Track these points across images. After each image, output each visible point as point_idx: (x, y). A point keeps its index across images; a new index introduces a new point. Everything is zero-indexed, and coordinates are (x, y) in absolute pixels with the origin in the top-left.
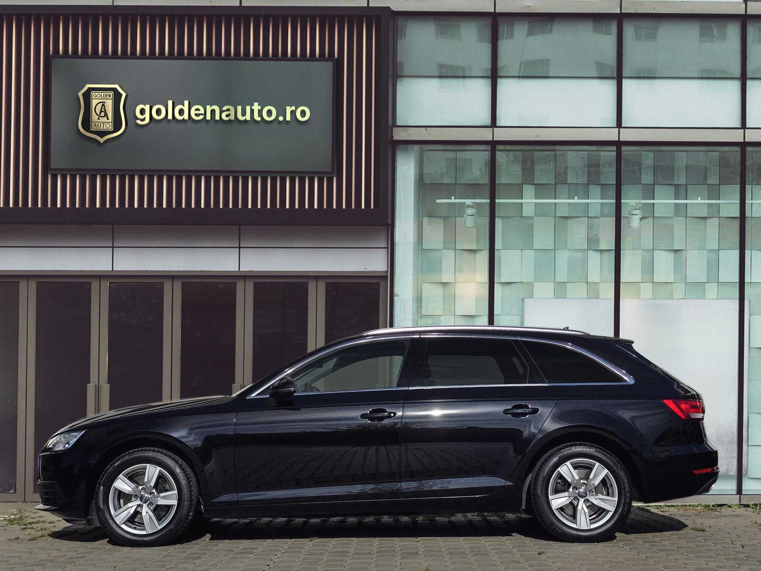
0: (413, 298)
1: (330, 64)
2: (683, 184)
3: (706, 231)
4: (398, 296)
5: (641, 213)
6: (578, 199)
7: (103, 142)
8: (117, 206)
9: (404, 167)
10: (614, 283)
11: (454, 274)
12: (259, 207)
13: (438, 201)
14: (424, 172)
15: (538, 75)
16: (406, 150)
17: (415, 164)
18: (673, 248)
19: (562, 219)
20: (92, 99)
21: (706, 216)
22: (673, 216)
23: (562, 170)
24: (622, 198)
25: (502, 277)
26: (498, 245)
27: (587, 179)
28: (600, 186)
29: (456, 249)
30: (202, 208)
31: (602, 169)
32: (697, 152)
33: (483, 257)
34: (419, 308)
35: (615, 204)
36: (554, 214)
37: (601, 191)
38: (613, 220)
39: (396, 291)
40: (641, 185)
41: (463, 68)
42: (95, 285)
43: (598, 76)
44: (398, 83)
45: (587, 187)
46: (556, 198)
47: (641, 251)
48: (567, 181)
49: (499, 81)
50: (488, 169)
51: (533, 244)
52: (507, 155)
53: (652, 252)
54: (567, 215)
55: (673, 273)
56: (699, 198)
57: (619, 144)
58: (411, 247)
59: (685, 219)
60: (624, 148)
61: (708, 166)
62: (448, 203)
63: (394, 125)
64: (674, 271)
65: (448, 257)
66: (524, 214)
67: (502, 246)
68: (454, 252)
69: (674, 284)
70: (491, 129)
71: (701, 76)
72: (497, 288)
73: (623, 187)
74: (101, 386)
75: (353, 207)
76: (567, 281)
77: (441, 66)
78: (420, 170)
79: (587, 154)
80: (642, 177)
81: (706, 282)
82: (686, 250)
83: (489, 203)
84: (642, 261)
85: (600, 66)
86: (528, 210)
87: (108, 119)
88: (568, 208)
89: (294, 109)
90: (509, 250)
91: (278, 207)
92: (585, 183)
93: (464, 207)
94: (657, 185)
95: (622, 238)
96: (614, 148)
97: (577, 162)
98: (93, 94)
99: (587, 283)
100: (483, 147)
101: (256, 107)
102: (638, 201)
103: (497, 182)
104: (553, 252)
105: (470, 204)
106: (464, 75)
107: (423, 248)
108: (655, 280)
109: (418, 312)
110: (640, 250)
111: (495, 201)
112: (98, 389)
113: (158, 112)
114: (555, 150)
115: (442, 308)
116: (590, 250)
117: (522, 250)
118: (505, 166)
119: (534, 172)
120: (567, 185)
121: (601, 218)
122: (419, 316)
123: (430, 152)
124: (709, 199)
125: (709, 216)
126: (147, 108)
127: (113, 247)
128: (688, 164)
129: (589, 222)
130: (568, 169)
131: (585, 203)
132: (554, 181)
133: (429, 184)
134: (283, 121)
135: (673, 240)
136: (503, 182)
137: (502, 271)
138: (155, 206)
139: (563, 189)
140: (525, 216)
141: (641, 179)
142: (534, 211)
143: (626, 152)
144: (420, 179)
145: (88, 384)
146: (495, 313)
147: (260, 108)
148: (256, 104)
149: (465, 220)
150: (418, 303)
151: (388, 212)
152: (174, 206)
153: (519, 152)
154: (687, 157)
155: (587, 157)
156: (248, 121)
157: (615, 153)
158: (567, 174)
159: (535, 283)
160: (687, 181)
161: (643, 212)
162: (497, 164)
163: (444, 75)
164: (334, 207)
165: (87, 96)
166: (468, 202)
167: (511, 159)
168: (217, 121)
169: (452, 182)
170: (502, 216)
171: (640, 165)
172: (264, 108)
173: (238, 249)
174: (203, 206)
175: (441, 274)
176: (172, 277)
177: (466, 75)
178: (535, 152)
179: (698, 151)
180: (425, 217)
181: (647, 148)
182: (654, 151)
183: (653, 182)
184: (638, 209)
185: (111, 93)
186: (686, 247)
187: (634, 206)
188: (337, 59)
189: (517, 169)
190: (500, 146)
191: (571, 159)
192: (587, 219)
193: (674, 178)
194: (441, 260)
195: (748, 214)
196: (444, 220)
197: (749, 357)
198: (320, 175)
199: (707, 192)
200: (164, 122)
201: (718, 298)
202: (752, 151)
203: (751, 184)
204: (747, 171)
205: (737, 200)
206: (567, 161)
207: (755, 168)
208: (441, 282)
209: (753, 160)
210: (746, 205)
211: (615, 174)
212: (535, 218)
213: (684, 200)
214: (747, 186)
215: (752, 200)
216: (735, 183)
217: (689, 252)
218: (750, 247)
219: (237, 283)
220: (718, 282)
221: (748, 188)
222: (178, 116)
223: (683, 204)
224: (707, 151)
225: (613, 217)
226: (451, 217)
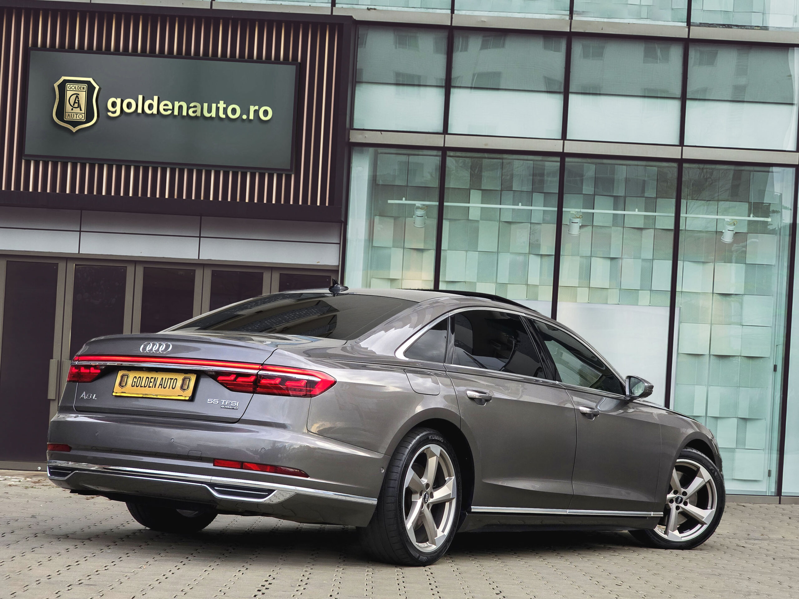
1: (294, 67)
2: (621, 196)
3: (641, 241)
5: (581, 221)
6: (522, 205)
7: (75, 132)
8: (86, 193)
9: (359, 168)
10: (552, 287)
11: (401, 272)
13: (390, 201)
14: (378, 174)
15: (489, 87)
16: (362, 152)
17: (369, 165)
18: (610, 255)
19: (506, 224)
20: (67, 90)
21: (642, 227)
22: (611, 225)
23: (508, 177)
24: (564, 206)
25: (446, 277)
26: (445, 245)
27: (531, 187)
28: (543, 194)
29: (405, 247)
31: (546, 178)
32: (636, 167)
33: (430, 256)
35: (556, 212)
36: (498, 219)
37: (544, 198)
38: (553, 227)
40: (583, 195)
41: (419, 77)
42: (62, 266)
43: (546, 90)
44: (357, 88)
45: (531, 195)
46: (502, 204)
47: (579, 257)
48: (512, 188)
49: (453, 91)
50: (438, 174)
51: (477, 247)
52: (456, 161)
53: (590, 259)
54: (510, 220)
55: (609, 279)
56: (637, 210)
57: (563, 155)
58: (362, 244)
59: (622, 229)
60: (567, 159)
61: (646, 179)
62: (399, 204)
63: (351, 128)
64: (610, 277)
65: (397, 255)
66: (470, 218)
67: (448, 246)
68: (402, 250)
69: (609, 290)
70: (443, 135)
71: (643, 95)
72: (442, 287)
73: (565, 196)
74: (63, 362)
75: (309, 204)
76: (508, 283)
77: (398, 74)
78: (374, 172)
79: (533, 163)
80: (584, 187)
81: (639, 289)
82: (622, 258)
83: (437, 205)
84: (580, 267)
85: (548, 80)
86: (474, 214)
87: (81, 110)
88: (512, 213)
89: (257, 109)
90: (454, 251)
91: (238, 200)
92: (529, 191)
93: (414, 208)
94: (597, 196)
95: (563, 244)
96: (558, 159)
97: (523, 171)
98: (68, 86)
99: (527, 285)
100: (434, 152)
101: (222, 105)
102: (579, 210)
103: (446, 186)
104: (496, 254)
105: (419, 205)
106: (419, 84)
107: (373, 245)
108: (591, 286)
111: (443, 204)
112: (60, 365)
113: (129, 105)
114: (502, 159)
116: (531, 254)
117: (467, 251)
118: (454, 171)
119: (481, 179)
120: (512, 192)
121: (542, 224)
123: (384, 155)
124: (646, 211)
125: (645, 227)
126: (118, 101)
127: (80, 231)
128: (627, 177)
129: (531, 228)
130: (514, 176)
131: (529, 210)
132: (500, 188)
133: (381, 185)
134: (246, 119)
135: (610, 249)
136: (451, 187)
137: (447, 270)
138: (122, 194)
139: (508, 195)
141: (582, 190)
142: (480, 215)
143: (570, 163)
144: (373, 180)
145: (51, 360)
147: (225, 106)
148: (222, 102)
149: (414, 221)
151: (342, 209)
152: (140, 195)
153: (468, 159)
154: (627, 171)
155: (532, 166)
156: (213, 118)
157: (559, 164)
158: (513, 181)
159: (477, 283)
160: (625, 193)
161: (582, 220)
162: (447, 169)
163: (401, 83)
164: (291, 203)
165: (62, 88)
166: (418, 203)
167: (461, 165)
168: (184, 116)
169: (404, 185)
170: (449, 218)
171: (582, 176)
172: (228, 107)
173: (199, 238)
174: (167, 197)
175: (390, 270)
176: (135, 262)
177: (422, 84)
178: (484, 159)
179: (638, 165)
180: (377, 216)
181: (589, 160)
182: (596, 164)
183: (593, 193)
184: (578, 218)
185: (85, 86)
186: (622, 256)
187: (574, 214)
188: (300, 63)
189: (466, 174)
190: (450, 152)
191: (518, 167)
192: (529, 225)
193: (613, 189)
194: (390, 257)
195: (682, 227)
196: (395, 219)
197: (677, 362)
198: (279, 172)
199: (644, 205)
200: (134, 115)
201: (650, 305)
202: (688, 167)
203: (686, 198)
204: (683, 186)
205: (672, 213)
206: (513, 169)
207: (691, 184)
208: (389, 278)
209: (689, 175)
210: (681, 218)
211: (558, 184)
212: (480, 221)
213: (623, 211)
214: (682, 200)
215: (686, 214)
216: (671, 197)
217: (624, 260)
218: (682, 258)
219: (196, 271)
220: (651, 290)
221: (683, 202)
222: (147, 110)
223: (621, 214)
224: (646, 166)
225: (555, 224)
226: (401, 217)
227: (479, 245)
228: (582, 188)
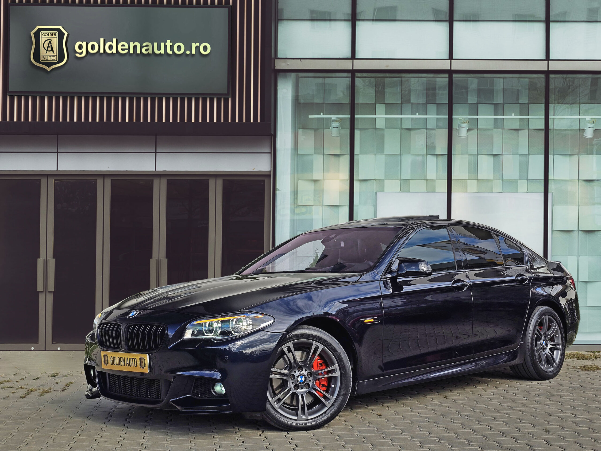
0: (291, 192)
1: (227, 10)
2: (500, 104)
3: (518, 140)
4: (279, 190)
5: (468, 126)
6: (419, 115)
7: (50, 71)
8: (61, 121)
9: (284, 90)
10: (446, 181)
11: (322, 174)
12: (171, 121)
13: (310, 116)
14: (299, 94)
15: (388, 19)
16: (285, 77)
17: (292, 87)
18: (493, 153)
19: (407, 131)
20: (41, 37)
21: (518, 128)
22: (493, 128)
23: (407, 92)
24: (453, 114)
25: (360, 176)
26: (357, 150)
27: (426, 99)
28: (436, 105)
29: (324, 153)
30: (127, 122)
31: (437, 91)
32: (511, 79)
33: (346, 159)
34: (296, 200)
35: (447, 119)
36: (400, 126)
37: (437, 108)
38: (445, 132)
39: (278, 186)
40: (468, 104)
41: (330, 13)
42: (43, 181)
43: (434, 19)
44: (279, 25)
45: (426, 106)
46: (402, 114)
48: (410, 101)
49: (358, 23)
50: (349, 91)
51: (384, 150)
52: (364, 81)
53: (477, 156)
54: (410, 127)
55: (493, 172)
56: (513, 114)
57: (450, 72)
58: (289, 152)
59: (502, 131)
60: (454, 75)
61: (519, 89)
62: (318, 118)
63: (276, 57)
64: (494, 170)
65: (318, 160)
66: (377, 127)
67: (360, 151)
68: (322, 156)
69: (493, 181)
70: (352, 60)
71: (514, 20)
72: (356, 184)
73: (454, 106)
74: (48, 260)
75: (244, 121)
76: (410, 179)
77: (312, 12)
78: (296, 93)
79: (426, 80)
81: (518, 179)
82: (503, 154)
83: (349, 118)
84: (469, 164)
85: (436, 11)
86: (380, 124)
87: (53, 53)
88: (411, 122)
89: (198, 45)
90: (365, 155)
91: (186, 121)
92: (425, 102)
93: (330, 121)
94: (480, 104)
95: (454, 145)
96: (447, 75)
97: (418, 86)
98: (42, 33)
99: (426, 180)
100: (345, 75)
101: (169, 43)
102: (465, 117)
103: (356, 102)
104: (400, 156)
105: (336, 119)
106: (330, 19)
107: (298, 153)
108: (479, 178)
109: (294, 203)
110: (467, 154)
111: (354, 116)
112: (46, 263)
113: (93, 47)
114: (401, 77)
115: (313, 200)
116: (428, 154)
117: (375, 154)
118: (362, 89)
119: (385, 95)
120: (410, 104)
121: (436, 130)
122: (295, 206)
123: (304, 78)
124: (521, 115)
125: (520, 128)
126: (84, 44)
127: (57, 152)
128: (504, 87)
129: (428, 133)
130: (411, 91)
131: (425, 118)
132: (400, 101)
133: (303, 103)
134: (189, 54)
135: (493, 147)
136: (360, 102)
137: (359, 171)
138: (90, 121)
139: (407, 107)
140: (377, 128)
142: (384, 124)
143: (456, 79)
144: (296, 100)
145: (38, 259)
146: (354, 204)
147: (171, 44)
148: (169, 41)
149: (331, 131)
150: (294, 196)
151: (271, 125)
152: (105, 120)
153: (373, 78)
154: (503, 82)
155: (426, 82)
156: (162, 54)
157: (447, 79)
158: (410, 95)
159: (385, 181)
160: (503, 101)
161: (469, 125)
162: (356, 88)
163: (315, 19)
164: (230, 121)
165: (37, 35)
166: (334, 117)
167: (367, 84)
168: (138, 54)
169: (321, 102)
170: (359, 128)
171: (467, 88)
172: (174, 45)
173: (155, 154)
174: (127, 121)
175: (313, 173)
176: (103, 175)
177: (332, 19)
178: (386, 78)
179: (512, 78)
180: (300, 129)
181: (472, 75)
182: (478, 78)
183: (477, 101)
184: (465, 123)
185: (56, 33)
187: (462, 120)
188: (231, 6)
189: (372, 91)
190: (358, 74)
191: (414, 84)
192: (426, 131)
193: (493, 99)
194: (313, 162)
195: (551, 126)
196: (315, 131)
197: (552, 238)
198: (218, 97)
199: (519, 110)
200: (98, 55)
201: (528, 192)
202: (554, 78)
203: (553, 103)
204: (550, 93)
205: (543, 116)
206: (410, 86)
207: (557, 91)
208: (312, 179)
209: (555, 84)
210: (550, 119)
211: (448, 96)
212: (385, 129)
213: (502, 115)
214: (550, 104)
215: (554, 115)
216: (541, 103)
217: (505, 156)
218: (552, 152)
219: (154, 181)
220: (528, 180)
221: (551, 106)
222: (108, 51)
223: (501, 119)
224: (519, 78)
225: (447, 129)
226: (320, 129)
227: (385, 149)
228: (468, 99)
